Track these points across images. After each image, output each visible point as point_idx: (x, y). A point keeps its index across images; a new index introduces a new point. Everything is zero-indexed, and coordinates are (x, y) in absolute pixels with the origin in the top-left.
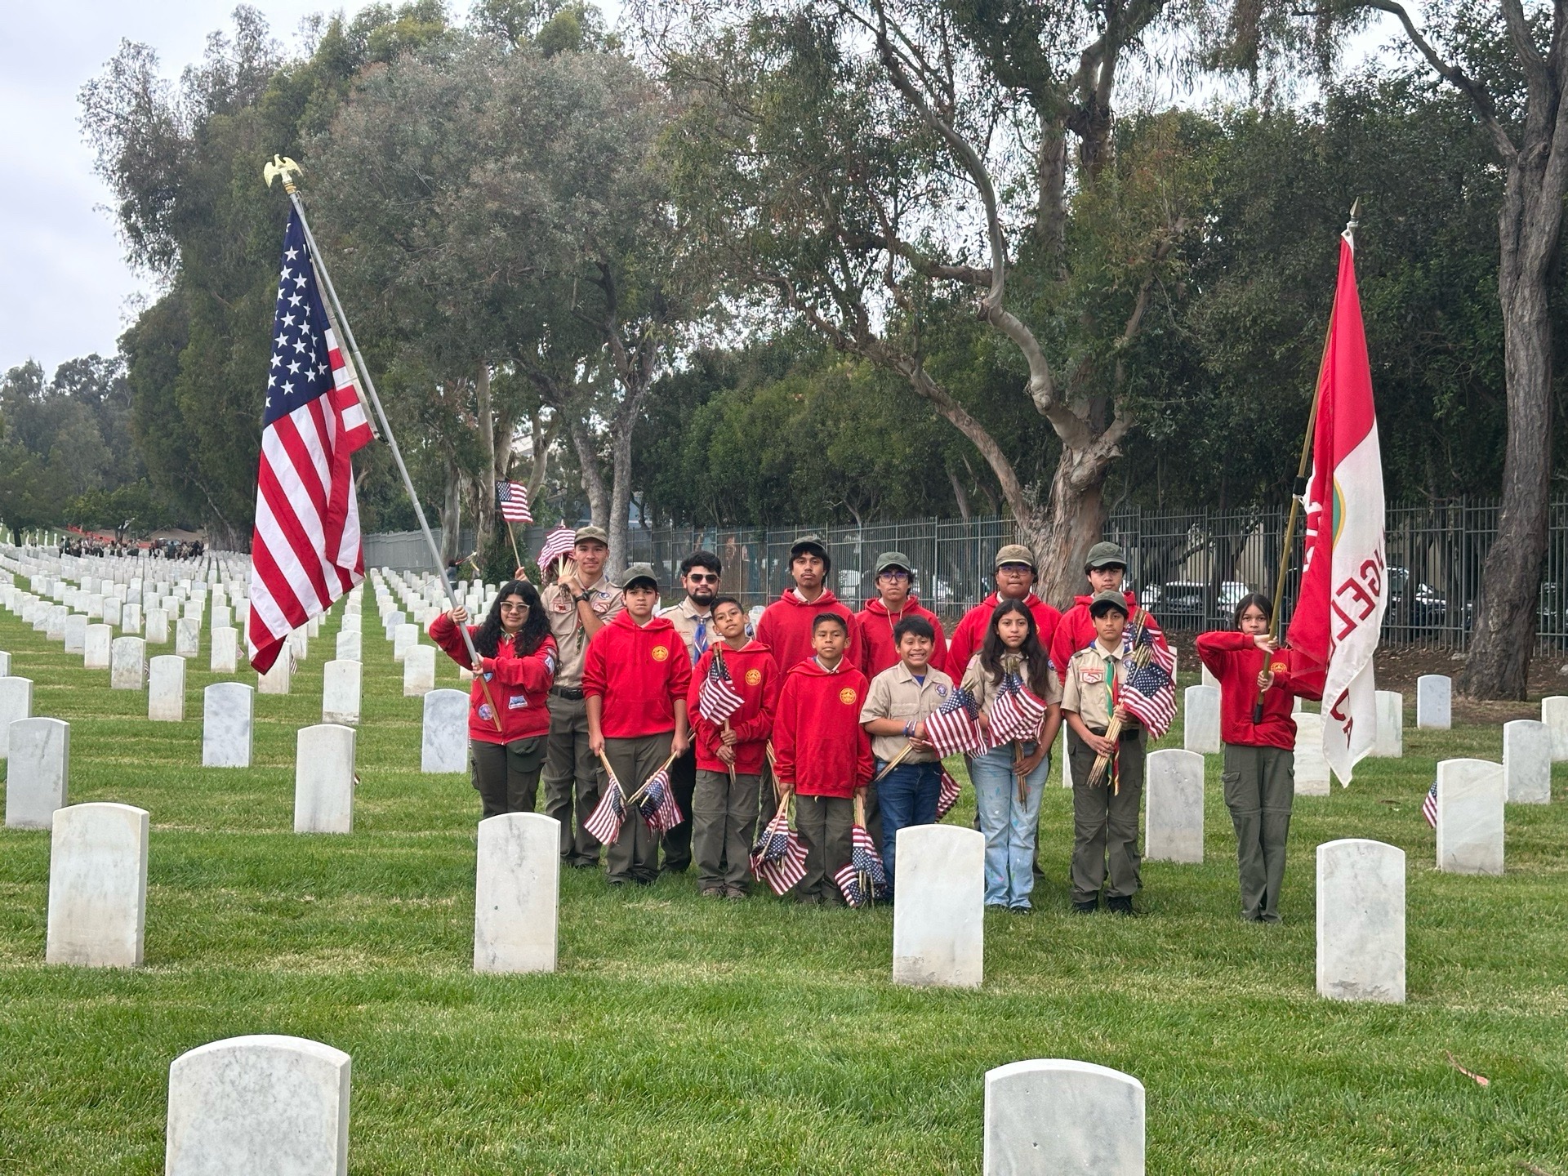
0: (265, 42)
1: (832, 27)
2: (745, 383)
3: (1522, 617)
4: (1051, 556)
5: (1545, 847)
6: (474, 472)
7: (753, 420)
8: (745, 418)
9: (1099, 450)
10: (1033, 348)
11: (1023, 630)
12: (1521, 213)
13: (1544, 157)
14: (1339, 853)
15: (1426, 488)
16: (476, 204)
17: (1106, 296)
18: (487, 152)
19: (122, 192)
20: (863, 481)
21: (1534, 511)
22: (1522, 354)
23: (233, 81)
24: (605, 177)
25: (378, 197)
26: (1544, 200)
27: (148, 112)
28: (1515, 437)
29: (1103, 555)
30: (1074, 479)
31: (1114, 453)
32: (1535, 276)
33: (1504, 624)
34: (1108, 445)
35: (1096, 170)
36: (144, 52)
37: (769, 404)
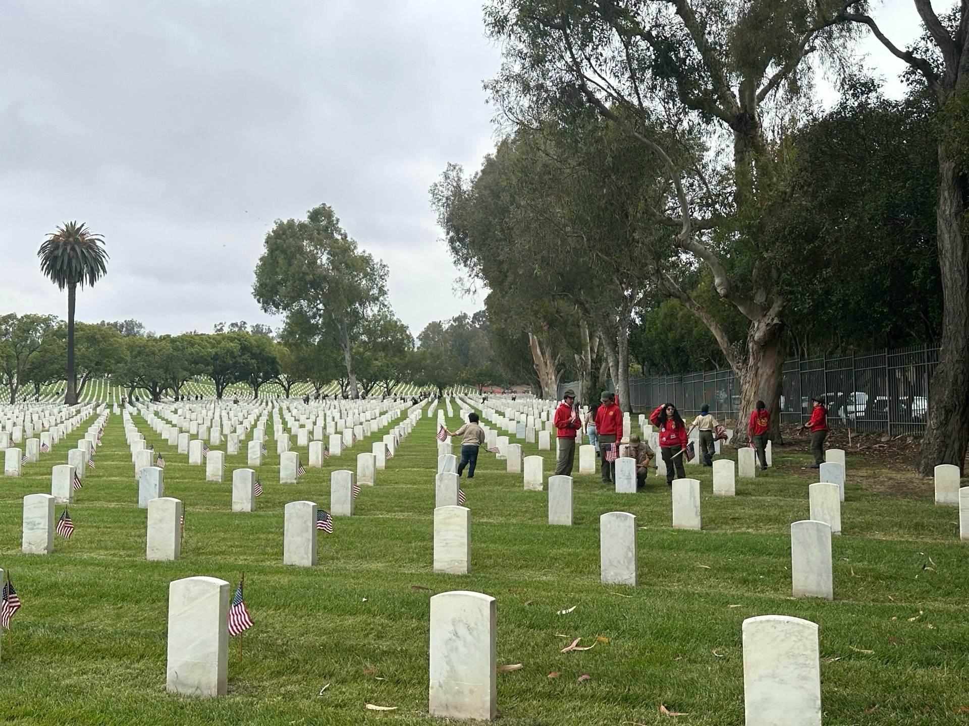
3: (956, 419)
4: (747, 385)
6: (578, 352)
9: (767, 320)
21: (962, 344)
27: (459, 195)
30: (757, 338)
31: (775, 322)
32: (950, 182)
33: (941, 423)
34: (772, 317)
36: (457, 168)
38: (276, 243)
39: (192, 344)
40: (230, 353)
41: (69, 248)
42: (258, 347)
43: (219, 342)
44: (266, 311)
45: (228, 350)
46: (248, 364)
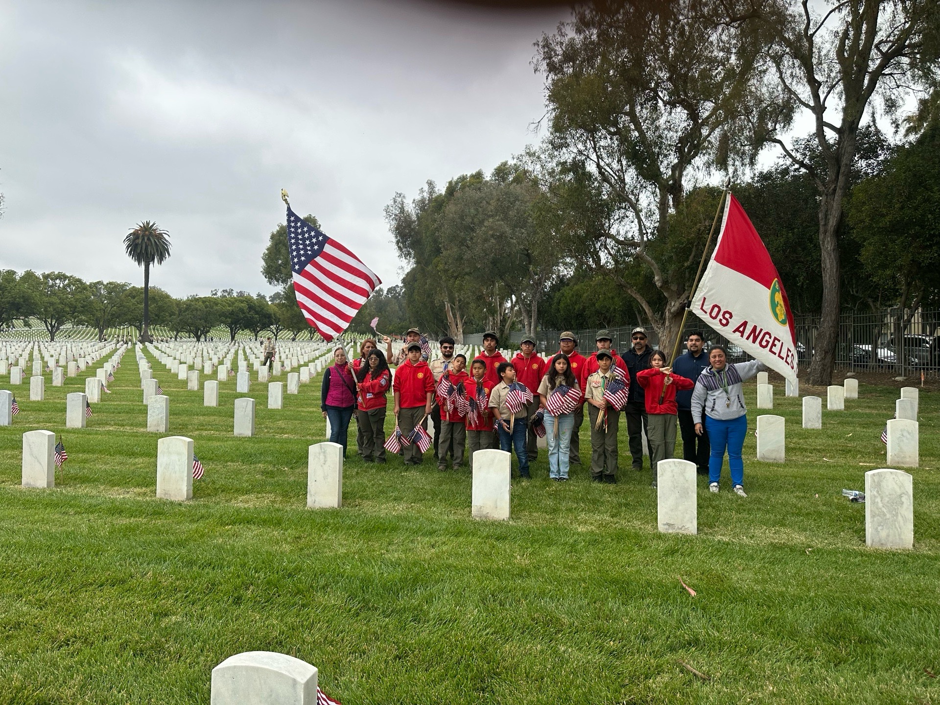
0: (436, 189)
1: (583, 163)
2: (571, 284)
3: (829, 356)
5: (807, 449)
6: (493, 316)
7: (573, 296)
8: (570, 295)
9: (680, 301)
10: (655, 267)
11: (565, 366)
12: (827, 211)
13: (835, 190)
14: (666, 466)
15: (797, 311)
16: (485, 233)
17: (681, 248)
18: (489, 216)
19: (396, 237)
20: (607, 314)
21: (833, 317)
22: (828, 261)
23: (427, 202)
24: (525, 222)
25: (458, 232)
26: (835, 205)
27: (403, 213)
28: (826, 291)
29: (601, 335)
30: (672, 311)
32: (832, 233)
33: (822, 358)
34: (683, 299)
35: (678, 205)
36: (402, 196)
37: (578, 290)
38: (279, 239)
39: (217, 304)
40: (242, 310)
41: (146, 239)
42: (259, 307)
43: (233, 303)
44: (270, 283)
45: (240, 309)
46: (253, 318)
